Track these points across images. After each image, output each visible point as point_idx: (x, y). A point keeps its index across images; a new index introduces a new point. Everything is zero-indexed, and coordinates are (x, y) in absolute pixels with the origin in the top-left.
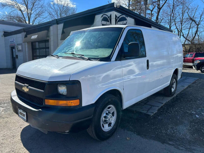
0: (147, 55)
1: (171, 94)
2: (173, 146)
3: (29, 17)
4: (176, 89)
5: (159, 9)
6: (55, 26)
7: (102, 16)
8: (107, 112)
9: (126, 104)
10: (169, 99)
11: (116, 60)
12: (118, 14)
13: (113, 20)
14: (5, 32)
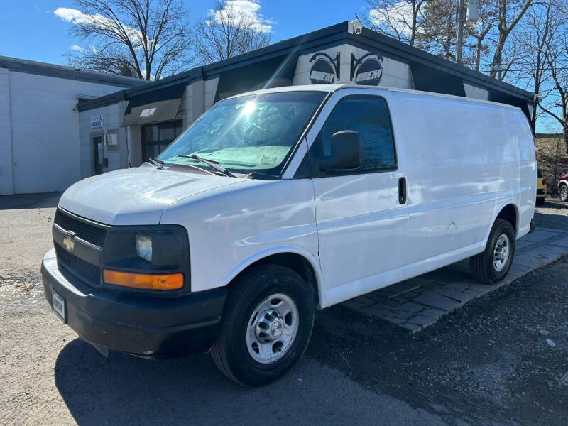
0: (399, 164)
1: (492, 277)
2: (440, 418)
3: (147, 60)
4: (511, 262)
5: (504, 33)
6: (199, 83)
7: (314, 58)
8: (270, 313)
9: (330, 295)
10: (485, 290)
11: (299, 175)
12: (359, 52)
13: (345, 69)
14: (80, 100)
